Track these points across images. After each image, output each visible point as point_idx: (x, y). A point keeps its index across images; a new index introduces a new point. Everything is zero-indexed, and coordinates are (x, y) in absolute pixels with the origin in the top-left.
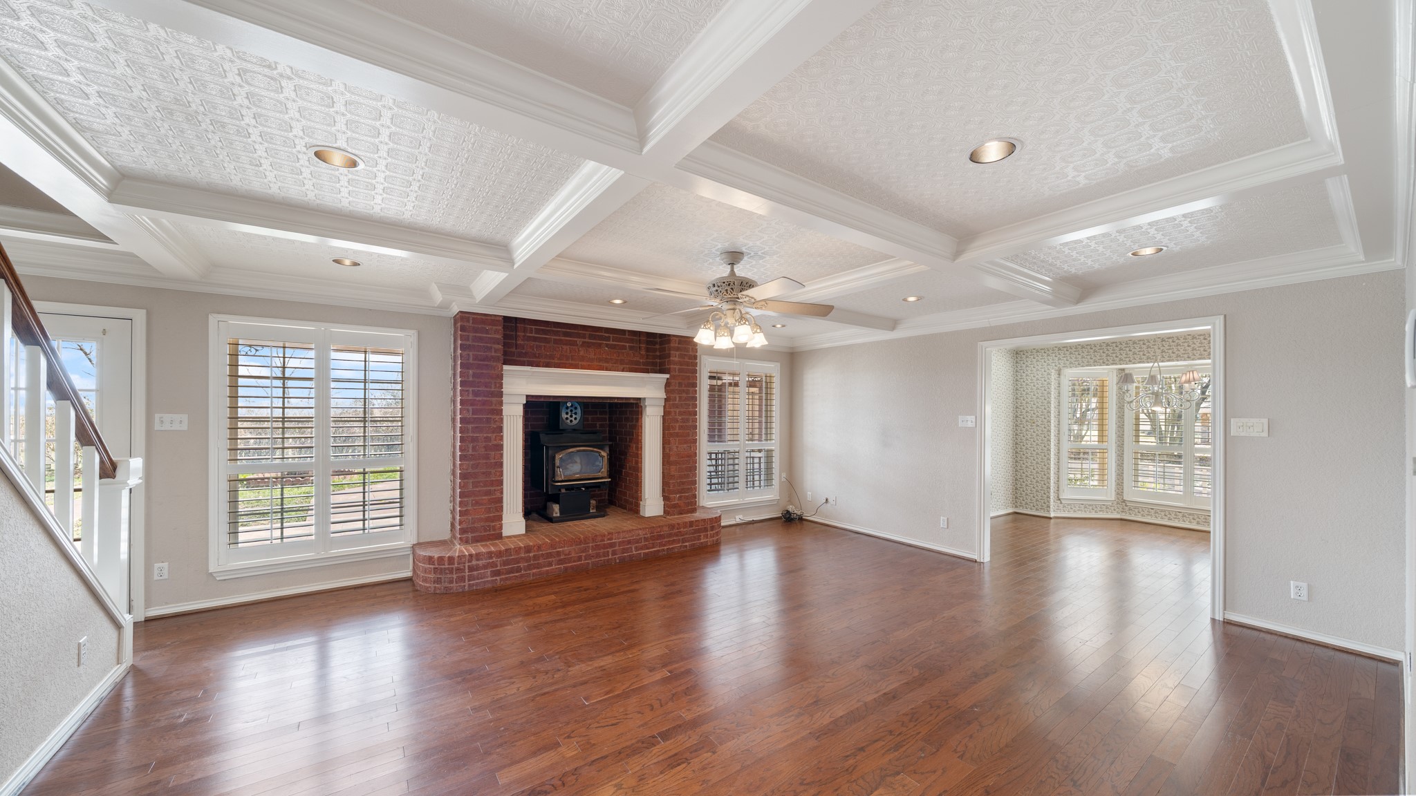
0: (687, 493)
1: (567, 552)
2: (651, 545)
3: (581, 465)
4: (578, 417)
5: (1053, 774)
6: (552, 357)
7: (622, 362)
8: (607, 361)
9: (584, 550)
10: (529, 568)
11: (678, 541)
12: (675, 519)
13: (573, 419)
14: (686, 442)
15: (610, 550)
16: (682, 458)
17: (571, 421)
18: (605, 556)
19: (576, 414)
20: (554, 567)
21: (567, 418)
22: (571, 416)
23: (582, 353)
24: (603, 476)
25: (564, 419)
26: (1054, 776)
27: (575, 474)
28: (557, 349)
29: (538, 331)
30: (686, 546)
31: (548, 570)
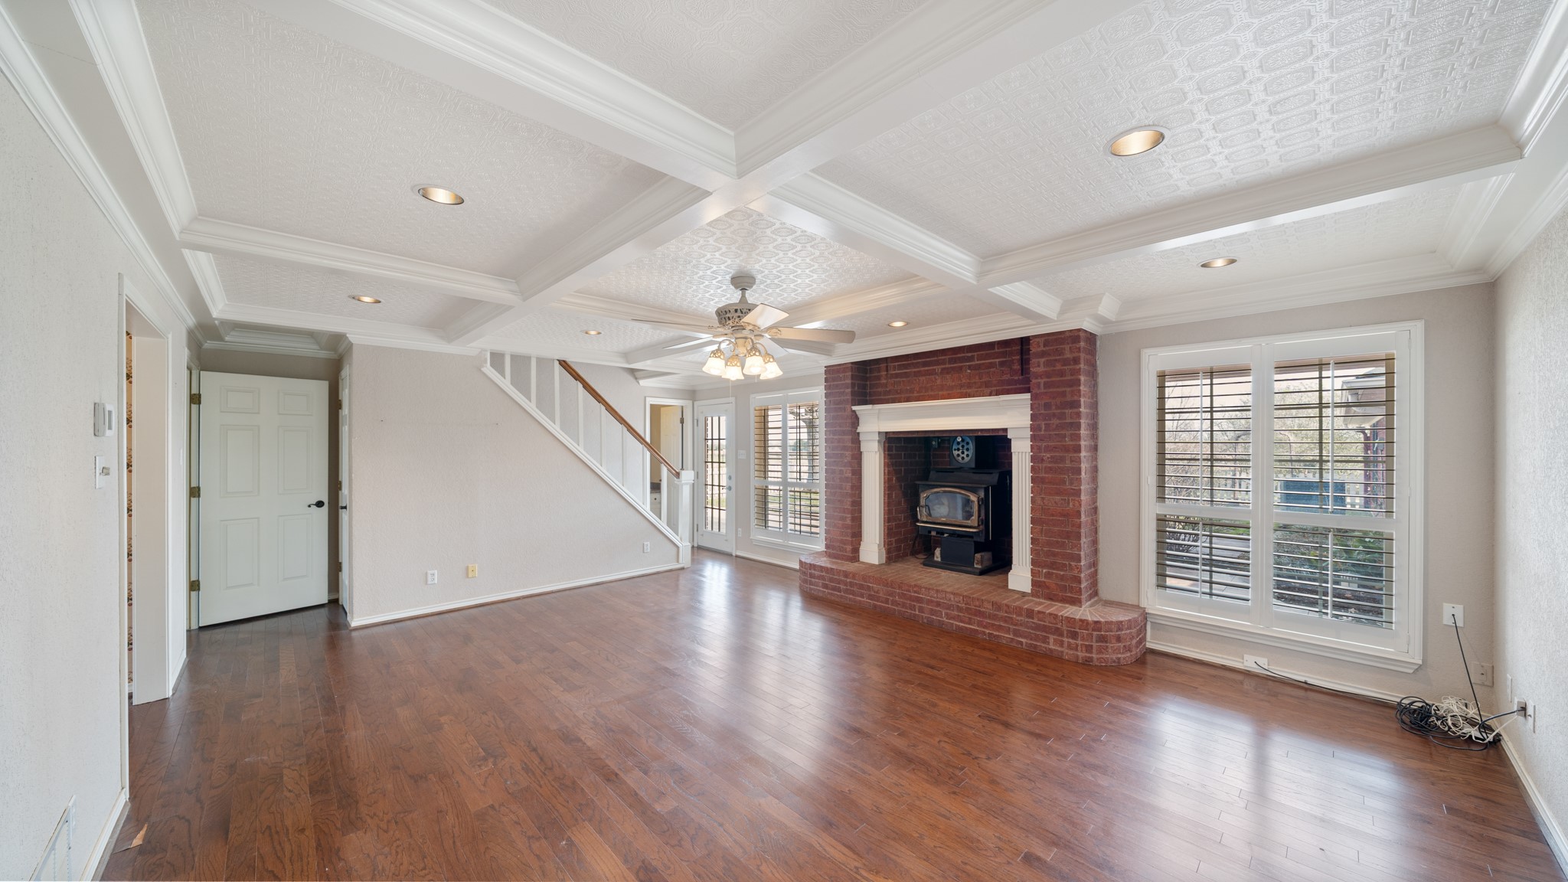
0: (1062, 570)
1: (876, 590)
2: (967, 620)
3: (949, 509)
4: (971, 452)
5: (426, 872)
6: (911, 391)
7: (987, 385)
8: (969, 386)
9: (891, 594)
10: (846, 591)
11: (1008, 631)
12: (1042, 606)
13: (965, 456)
14: (1059, 493)
15: (918, 605)
16: (1053, 515)
17: (963, 458)
18: (911, 609)
19: (968, 450)
20: (865, 599)
21: (958, 455)
22: (963, 453)
23: (939, 382)
24: (972, 524)
25: (955, 455)
26: (424, 871)
27: (942, 517)
28: (914, 382)
29: (900, 367)
30: (1021, 643)
31: (860, 601)
